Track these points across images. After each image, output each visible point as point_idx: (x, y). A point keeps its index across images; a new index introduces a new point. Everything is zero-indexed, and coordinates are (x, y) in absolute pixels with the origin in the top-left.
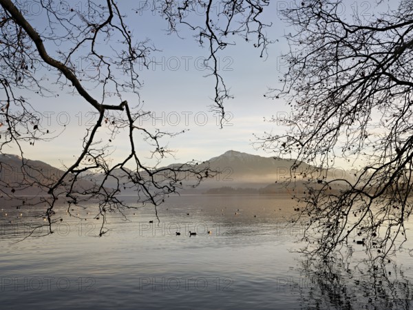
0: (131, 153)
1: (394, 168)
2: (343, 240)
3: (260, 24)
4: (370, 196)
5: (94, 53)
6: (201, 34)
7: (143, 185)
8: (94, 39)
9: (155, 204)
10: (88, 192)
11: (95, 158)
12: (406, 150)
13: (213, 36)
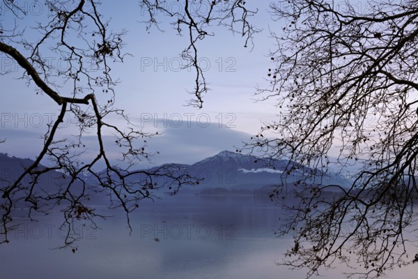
0: (99, 153)
1: (392, 173)
2: (336, 251)
3: (245, 11)
4: (365, 204)
5: (64, 44)
6: (179, 21)
7: (113, 189)
8: (63, 28)
9: (126, 210)
10: (52, 197)
11: (58, 158)
12: (405, 154)
13: (193, 24)
